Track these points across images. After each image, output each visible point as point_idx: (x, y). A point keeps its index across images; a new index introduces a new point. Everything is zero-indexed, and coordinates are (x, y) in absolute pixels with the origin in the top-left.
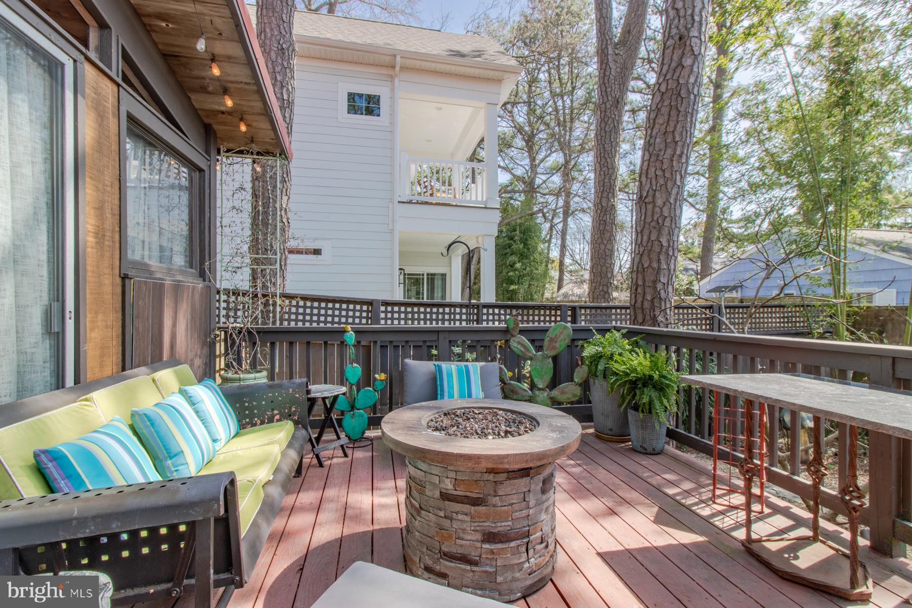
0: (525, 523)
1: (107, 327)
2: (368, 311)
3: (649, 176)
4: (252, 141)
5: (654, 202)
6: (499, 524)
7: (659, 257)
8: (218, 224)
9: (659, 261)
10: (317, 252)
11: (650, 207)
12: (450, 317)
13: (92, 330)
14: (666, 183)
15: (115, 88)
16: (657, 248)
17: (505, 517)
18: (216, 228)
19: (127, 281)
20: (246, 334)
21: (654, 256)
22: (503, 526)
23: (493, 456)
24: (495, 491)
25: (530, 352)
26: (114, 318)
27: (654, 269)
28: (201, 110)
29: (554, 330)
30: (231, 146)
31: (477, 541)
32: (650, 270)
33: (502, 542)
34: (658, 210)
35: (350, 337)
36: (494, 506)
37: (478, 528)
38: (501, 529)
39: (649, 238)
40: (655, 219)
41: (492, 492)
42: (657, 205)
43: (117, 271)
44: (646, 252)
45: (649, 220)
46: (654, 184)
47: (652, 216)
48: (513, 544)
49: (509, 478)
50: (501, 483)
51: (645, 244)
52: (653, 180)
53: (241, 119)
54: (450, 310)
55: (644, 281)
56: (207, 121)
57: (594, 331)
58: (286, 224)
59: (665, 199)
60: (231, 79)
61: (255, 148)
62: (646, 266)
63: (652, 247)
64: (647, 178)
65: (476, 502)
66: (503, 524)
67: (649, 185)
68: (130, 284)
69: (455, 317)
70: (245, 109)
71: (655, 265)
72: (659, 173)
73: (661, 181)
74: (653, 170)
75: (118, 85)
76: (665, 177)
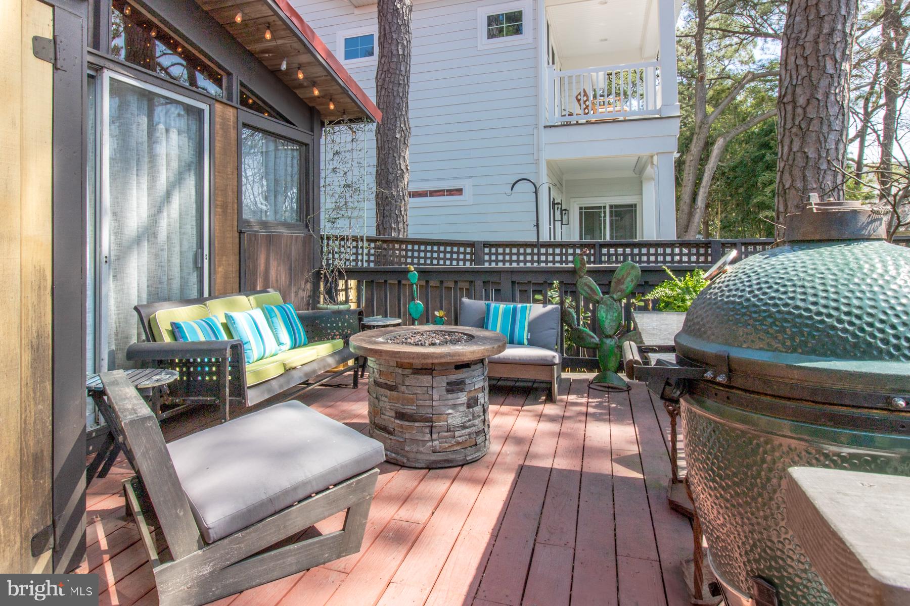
0: (429, 411)
1: (229, 265)
2: (471, 254)
3: (789, 68)
4: (344, 113)
5: (794, 101)
6: (406, 407)
7: (804, 173)
8: (322, 183)
9: (804, 178)
10: (459, 191)
11: (789, 108)
12: (561, 258)
13: (219, 266)
14: (810, 74)
15: (235, 111)
16: (800, 162)
17: (411, 402)
18: (319, 188)
19: (242, 235)
20: (337, 273)
21: (797, 173)
22: (410, 409)
23: (389, 351)
24: (403, 382)
25: (597, 295)
26: (233, 259)
27: (797, 190)
28: (306, 98)
29: (621, 270)
30: (332, 118)
31: (392, 417)
32: (793, 191)
33: (407, 421)
34: (799, 111)
35: (414, 277)
36: (403, 393)
37: (392, 407)
38: (408, 411)
39: (790, 149)
40: (797, 123)
41: (401, 382)
42: (798, 104)
43: (236, 228)
44: (787, 167)
45: (789, 126)
46: (794, 77)
47: (793, 119)
48: (417, 424)
49: (414, 373)
50: (407, 376)
51: (785, 158)
52: (794, 72)
53: (331, 100)
54: (561, 251)
55: (786, 206)
56: (311, 105)
57: (668, 271)
58: (405, 171)
59: (808, 95)
60: (316, 75)
61: (346, 118)
62: (787, 186)
63: (794, 160)
64: (786, 70)
65: (392, 388)
66: (409, 407)
67: (788, 79)
68: (245, 237)
69: (567, 258)
70: (331, 92)
71: (799, 184)
72: (800, 62)
73: (803, 72)
74: (793, 58)
75: (237, 108)
76: (808, 66)
